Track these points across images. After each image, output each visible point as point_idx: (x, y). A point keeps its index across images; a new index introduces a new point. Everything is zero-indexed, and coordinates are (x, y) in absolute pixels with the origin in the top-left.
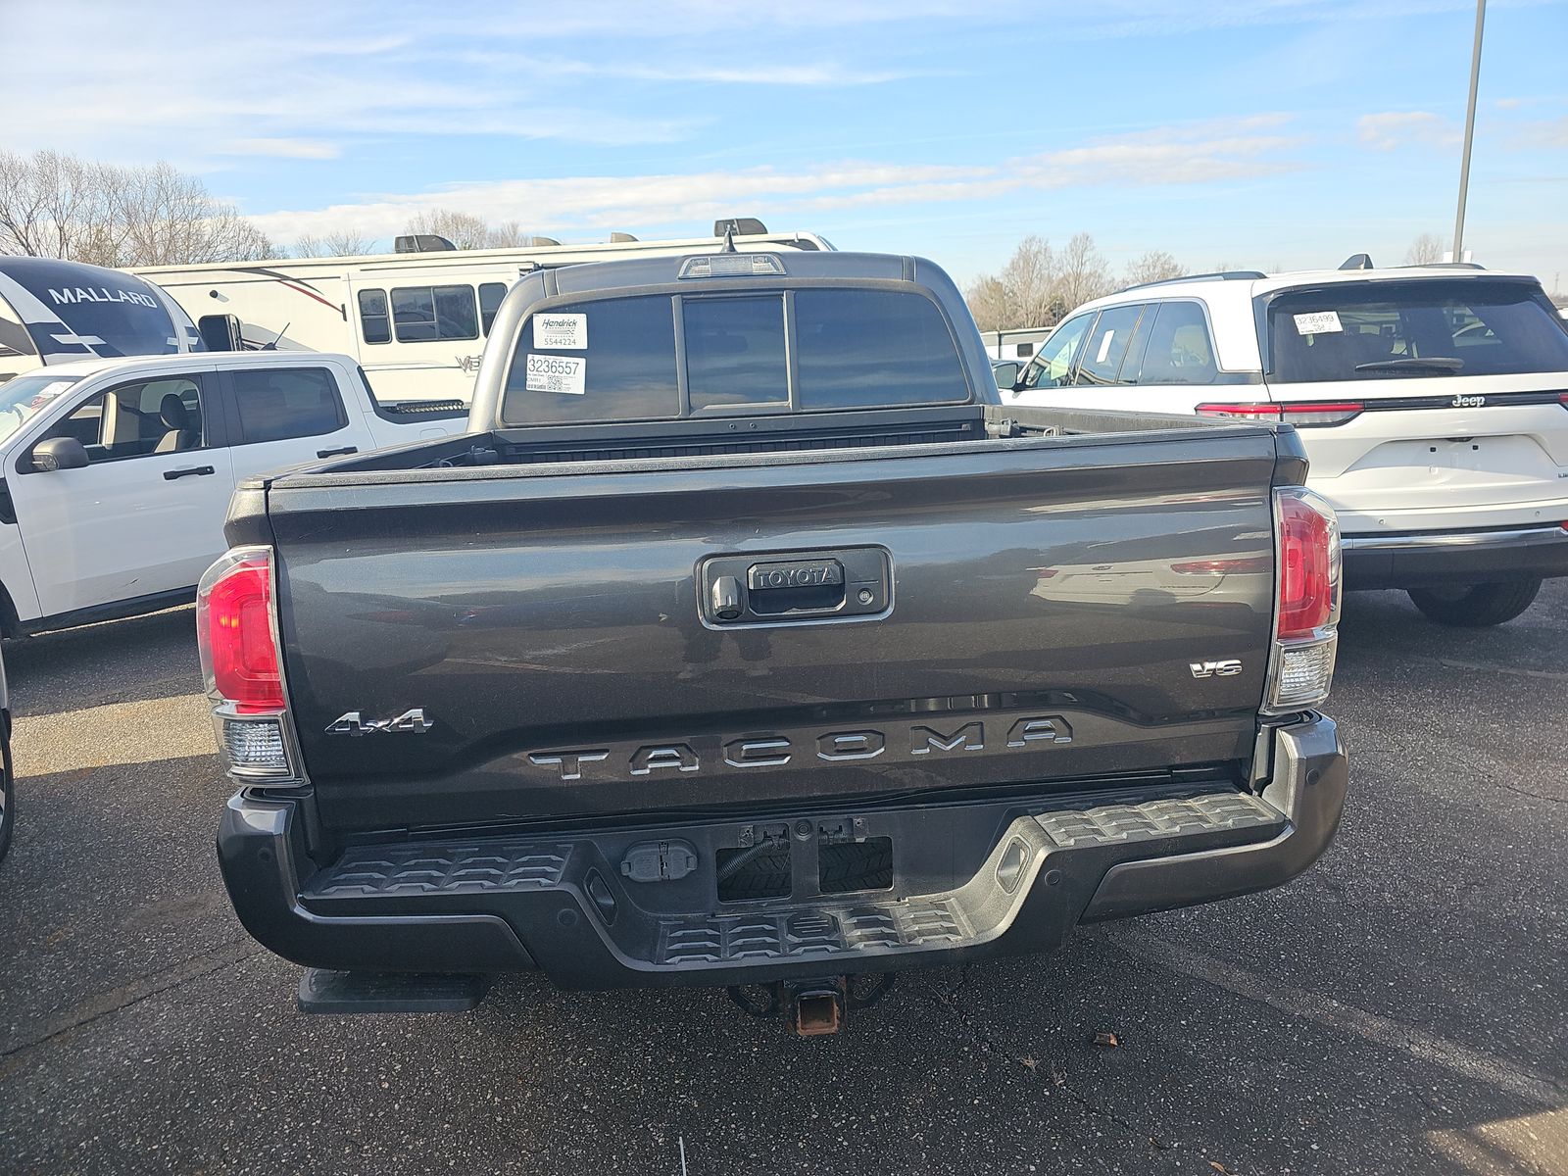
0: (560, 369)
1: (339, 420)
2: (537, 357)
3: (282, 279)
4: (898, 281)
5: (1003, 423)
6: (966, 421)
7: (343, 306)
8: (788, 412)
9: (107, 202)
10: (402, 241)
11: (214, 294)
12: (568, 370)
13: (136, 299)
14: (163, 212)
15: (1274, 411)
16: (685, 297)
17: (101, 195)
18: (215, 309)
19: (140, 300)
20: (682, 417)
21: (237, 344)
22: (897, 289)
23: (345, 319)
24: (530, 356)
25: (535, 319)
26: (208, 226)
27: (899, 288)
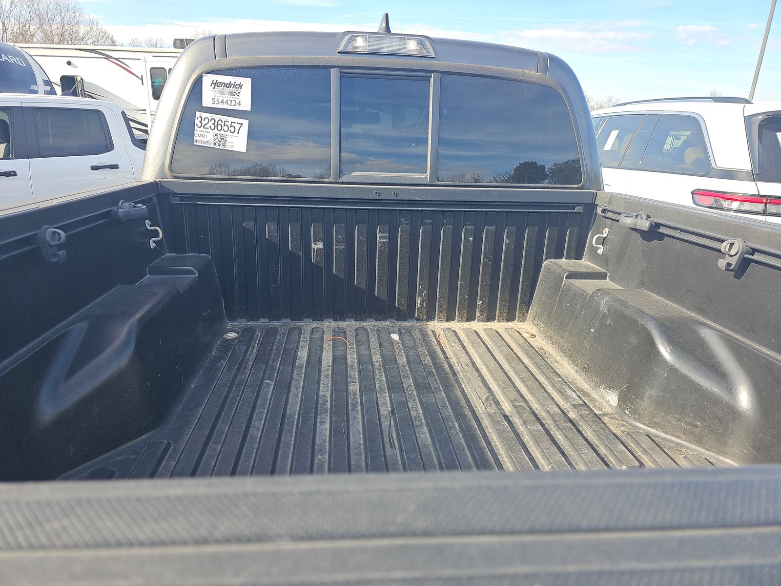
0: (226, 128)
1: (109, 146)
2: (204, 115)
3: (108, 57)
4: (532, 73)
5: (637, 216)
6: (580, 204)
7: (142, 76)
8: (426, 183)
9: (28, 10)
10: (178, 42)
11: (69, 63)
12: (232, 129)
13: (12, 60)
14: (58, 18)
15: (761, 202)
16: (342, 70)
17: (25, 7)
18: (69, 71)
19: (15, 60)
20: (332, 180)
21: (81, 94)
22: (532, 80)
23: (143, 84)
24: (198, 114)
25: (204, 79)
26: (82, 30)
27: (534, 80)
